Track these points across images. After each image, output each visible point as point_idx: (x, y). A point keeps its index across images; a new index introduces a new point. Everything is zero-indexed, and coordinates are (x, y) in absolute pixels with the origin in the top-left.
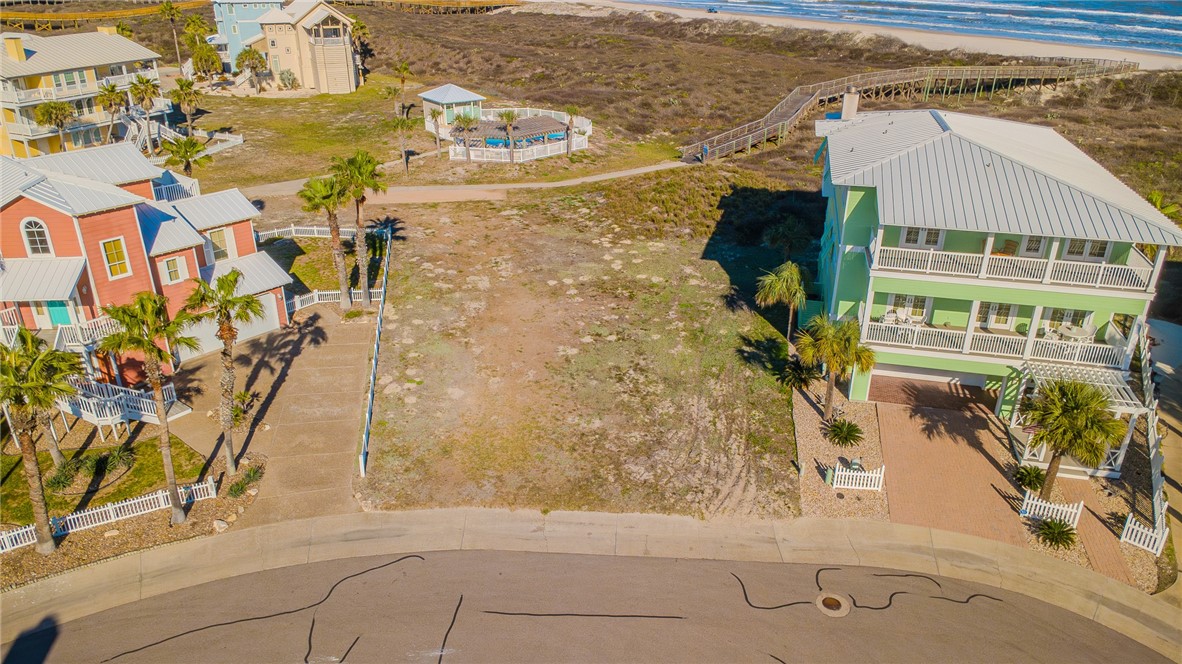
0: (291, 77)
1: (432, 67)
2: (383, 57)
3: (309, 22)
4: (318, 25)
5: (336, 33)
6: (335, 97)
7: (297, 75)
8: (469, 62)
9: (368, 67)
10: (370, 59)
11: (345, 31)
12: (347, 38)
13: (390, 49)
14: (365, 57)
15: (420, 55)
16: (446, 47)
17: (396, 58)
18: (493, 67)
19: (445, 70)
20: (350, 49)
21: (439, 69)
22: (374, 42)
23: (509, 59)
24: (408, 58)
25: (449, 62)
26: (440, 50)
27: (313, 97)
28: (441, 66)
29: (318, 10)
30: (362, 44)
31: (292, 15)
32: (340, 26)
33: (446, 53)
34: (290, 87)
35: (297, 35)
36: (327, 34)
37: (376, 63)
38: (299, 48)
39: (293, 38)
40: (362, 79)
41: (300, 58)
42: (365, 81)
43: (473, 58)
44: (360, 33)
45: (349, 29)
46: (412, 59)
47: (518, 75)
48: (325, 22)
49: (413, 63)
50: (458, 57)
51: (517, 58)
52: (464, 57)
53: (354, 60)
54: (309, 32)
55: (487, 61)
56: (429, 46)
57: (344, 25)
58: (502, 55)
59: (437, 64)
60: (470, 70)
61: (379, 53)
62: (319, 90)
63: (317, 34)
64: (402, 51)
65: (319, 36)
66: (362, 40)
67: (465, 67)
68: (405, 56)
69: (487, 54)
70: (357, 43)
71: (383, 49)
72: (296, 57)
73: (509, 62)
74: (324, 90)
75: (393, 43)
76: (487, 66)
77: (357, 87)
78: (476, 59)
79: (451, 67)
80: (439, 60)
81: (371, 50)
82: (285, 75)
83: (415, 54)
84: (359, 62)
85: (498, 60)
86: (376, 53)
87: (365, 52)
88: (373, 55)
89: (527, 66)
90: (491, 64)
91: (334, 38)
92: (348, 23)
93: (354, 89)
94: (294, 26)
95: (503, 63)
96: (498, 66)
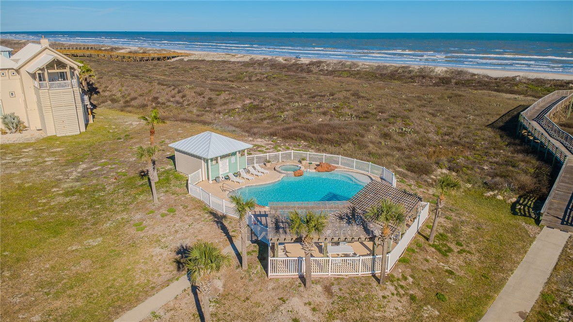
0: (16, 121)
1: (153, 101)
2: (107, 94)
3: (33, 67)
4: (42, 69)
5: (63, 76)
6: (63, 140)
7: (23, 119)
8: (184, 96)
9: (95, 103)
10: (95, 96)
11: (72, 74)
12: (75, 81)
13: (114, 87)
14: (91, 95)
15: (139, 92)
16: (163, 85)
17: (119, 95)
18: (206, 99)
19: (164, 104)
20: (78, 91)
21: (158, 103)
22: (98, 82)
23: (217, 93)
24: (129, 94)
25: (167, 97)
26: (157, 87)
27: (38, 141)
28: (160, 100)
29: (44, 55)
30: (88, 84)
31: (16, 61)
32: (67, 70)
33: (162, 89)
34: (14, 130)
35: (21, 79)
36: (52, 78)
37: (101, 100)
38: (24, 92)
39: (18, 82)
40: (91, 117)
41: (25, 101)
42: (94, 117)
43: (187, 92)
44: (87, 75)
45: (77, 72)
46: (133, 95)
47: (231, 106)
48: (50, 66)
49: (135, 98)
50: (173, 92)
51: (225, 91)
52: (179, 92)
53: (83, 100)
54: (33, 76)
55: (200, 95)
56: (147, 84)
57: (71, 68)
58: (211, 90)
59: (157, 98)
60: (186, 103)
61: (104, 91)
62: (46, 132)
63: (41, 78)
64: (123, 88)
65: (44, 80)
66: (88, 80)
67: (181, 101)
68: (127, 93)
69: (198, 89)
70: (84, 83)
71: (106, 87)
72: (21, 100)
73: (218, 95)
74: (51, 132)
75: (115, 82)
76: (200, 99)
77: (86, 125)
78: (190, 94)
79: (169, 101)
80: (157, 95)
81: (96, 88)
82: (9, 119)
83: (135, 91)
84: (87, 102)
85: (208, 94)
86: (100, 91)
87: (91, 90)
88: (99, 92)
89: (235, 98)
90: (204, 97)
91: (62, 82)
92: (76, 67)
93: (83, 129)
94: (18, 71)
95: (213, 96)
96: (210, 99)
